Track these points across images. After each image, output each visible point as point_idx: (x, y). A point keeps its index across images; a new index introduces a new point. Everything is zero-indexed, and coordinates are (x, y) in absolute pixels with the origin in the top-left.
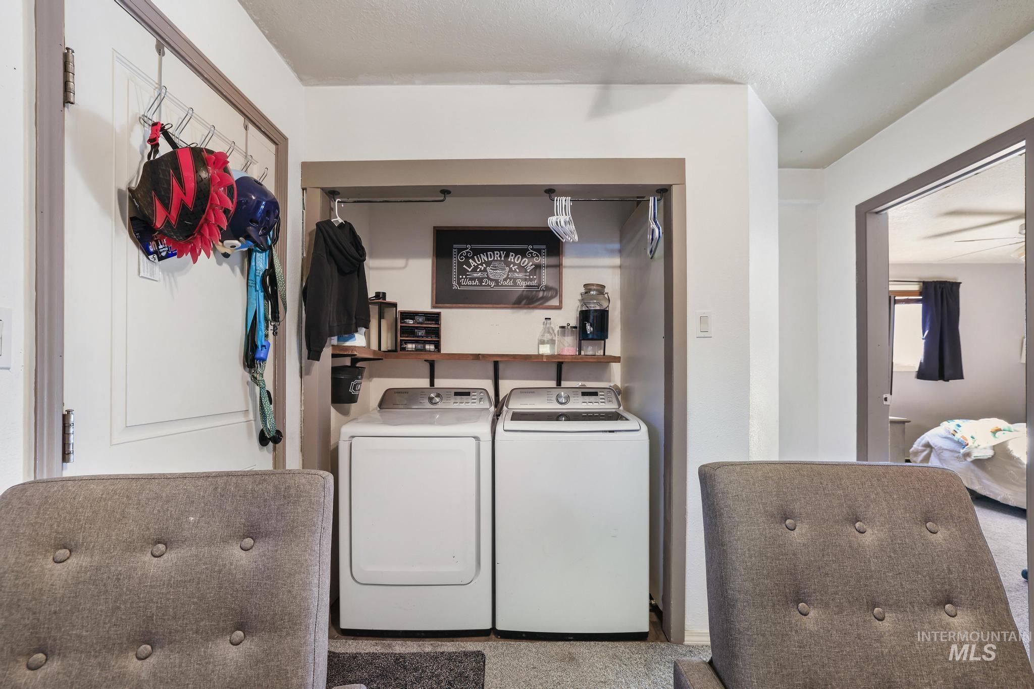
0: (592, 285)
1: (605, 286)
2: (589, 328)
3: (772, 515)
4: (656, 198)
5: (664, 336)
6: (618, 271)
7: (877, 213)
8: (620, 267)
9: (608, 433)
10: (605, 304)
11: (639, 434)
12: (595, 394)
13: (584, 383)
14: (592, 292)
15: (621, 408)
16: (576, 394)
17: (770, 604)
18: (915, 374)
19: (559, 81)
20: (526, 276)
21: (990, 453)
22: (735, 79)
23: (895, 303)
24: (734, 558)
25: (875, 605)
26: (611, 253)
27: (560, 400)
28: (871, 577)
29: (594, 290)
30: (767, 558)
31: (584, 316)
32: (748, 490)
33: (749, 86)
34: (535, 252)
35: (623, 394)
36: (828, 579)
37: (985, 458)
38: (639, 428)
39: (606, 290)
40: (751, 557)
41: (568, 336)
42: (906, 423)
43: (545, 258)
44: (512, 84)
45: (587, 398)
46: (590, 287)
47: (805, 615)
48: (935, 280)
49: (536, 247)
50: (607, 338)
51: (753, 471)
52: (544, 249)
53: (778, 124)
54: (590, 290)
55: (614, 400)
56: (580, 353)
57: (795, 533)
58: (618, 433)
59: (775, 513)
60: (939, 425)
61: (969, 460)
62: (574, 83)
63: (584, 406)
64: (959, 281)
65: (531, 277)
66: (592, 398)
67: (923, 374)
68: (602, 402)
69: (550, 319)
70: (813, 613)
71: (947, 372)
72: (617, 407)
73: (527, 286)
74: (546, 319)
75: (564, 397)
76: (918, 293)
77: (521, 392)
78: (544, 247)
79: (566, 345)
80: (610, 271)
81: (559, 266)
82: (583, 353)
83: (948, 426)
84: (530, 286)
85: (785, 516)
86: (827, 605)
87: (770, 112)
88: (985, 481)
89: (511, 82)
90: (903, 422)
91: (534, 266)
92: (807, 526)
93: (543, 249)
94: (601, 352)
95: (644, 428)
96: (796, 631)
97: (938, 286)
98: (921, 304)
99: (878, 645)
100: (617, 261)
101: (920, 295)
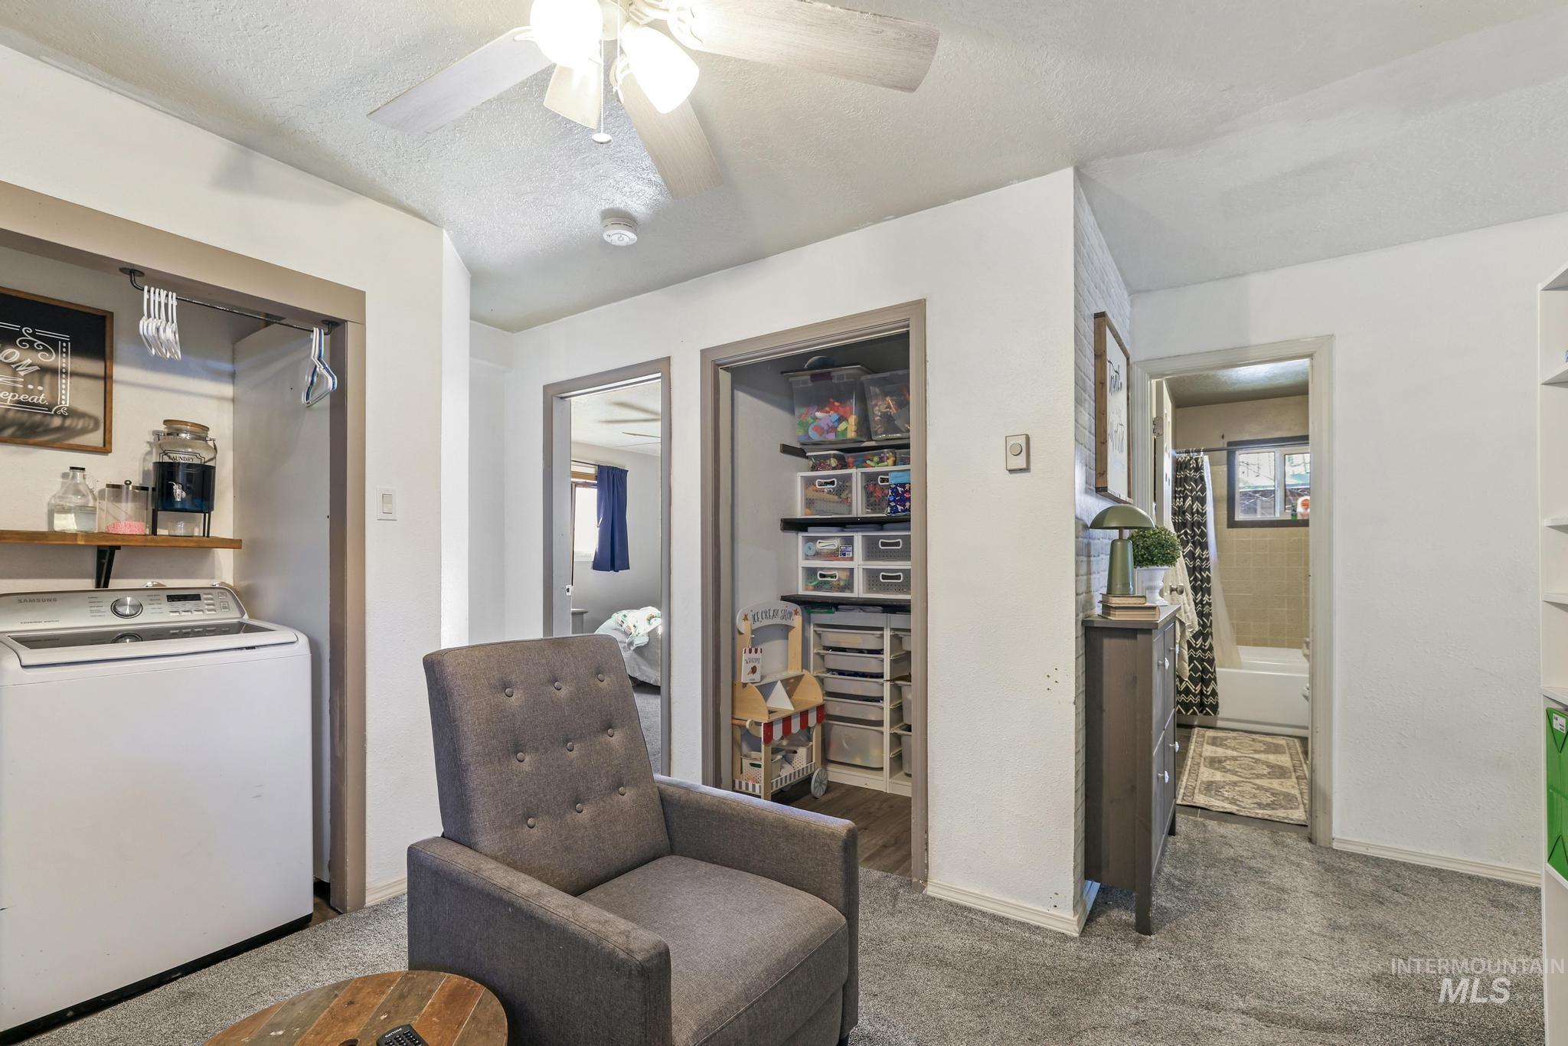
0: (185, 423)
1: (208, 428)
2: (179, 493)
3: (495, 687)
4: (322, 331)
5: (329, 514)
6: (229, 407)
7: (562, 398)
8: (233, 400)
9: (245, 650)
10: (206, 455)
11: (297, 647)
12: (197, 597)
13: (161, 581)
14: (183, 435)
15: (246, 617)
16: (154, 600)
17: (497, 759)
18: (591, 564)
19: (158, 106)
20: (15, 382)
21: (646, 640)
22: (429, 219)
23: (576, 486)
24: (466, 729)
25: (568, 741)
26: (216, 375)
27: (120, 609)
28: (566, 721)
29: (187, 432)
30: (493, 722)
31: (166, 472)
32: (474, 669)
33: (444, 231)
34: (39, 342)
35: (244, 596)
36: (538, 729)
37: (643, 645)
38: (295, 639)
39: (211, 434)
40: (480, 724)
41: (127, 502)
42: (585, 615)
43: (67, 360)
44: (42, 61)
45: (179, 605)
46: (179, 426)
47: (522, 761)
48: (608, 465)
49: (40, 332)
50: (212, 509)
51: (477, 653)
52: (66, 342)
53: (470, 276)
54: (178, 432)
55: (232, 605)
56: (154, 532)
57: (513, 699)
58: (262, 649)
59: (497, 684)
60: (610, 617)
61: (632, 648)
62: (185, 121)
63: (174, 617)
64: (626, 469)
65: (30, 387)
66: (189, 604)
67: (598, 565)
68: (209, 610)
69: (83, 469)
70: (527, 759)
71: (617, 563)
72: (239, 615)
73: (19, 402)
74: (72, 468)
75: (126, 605)
76: (594, 477)
77: (20, 601)
78: (66, 337)
79: (123, 517)
80: (214, 404)
81: (107, 379)
82: (161, 532)
83: (617, 616)
84: (27, 403)
85: (505, 685)
86: (537, 750)
87: (463, 261)
88: (643, 667)
89: (44, 58)
90: (582, 613)
91: (37, 368)
92: (521, 691)
93: (63, 341)
94: (198, 532)
95: (303, 640)
96: (517, 775)
97: (610, 471)
98: (596, 490)
99: (570, 768)
100: (227, 390)
101: (596, 479)
